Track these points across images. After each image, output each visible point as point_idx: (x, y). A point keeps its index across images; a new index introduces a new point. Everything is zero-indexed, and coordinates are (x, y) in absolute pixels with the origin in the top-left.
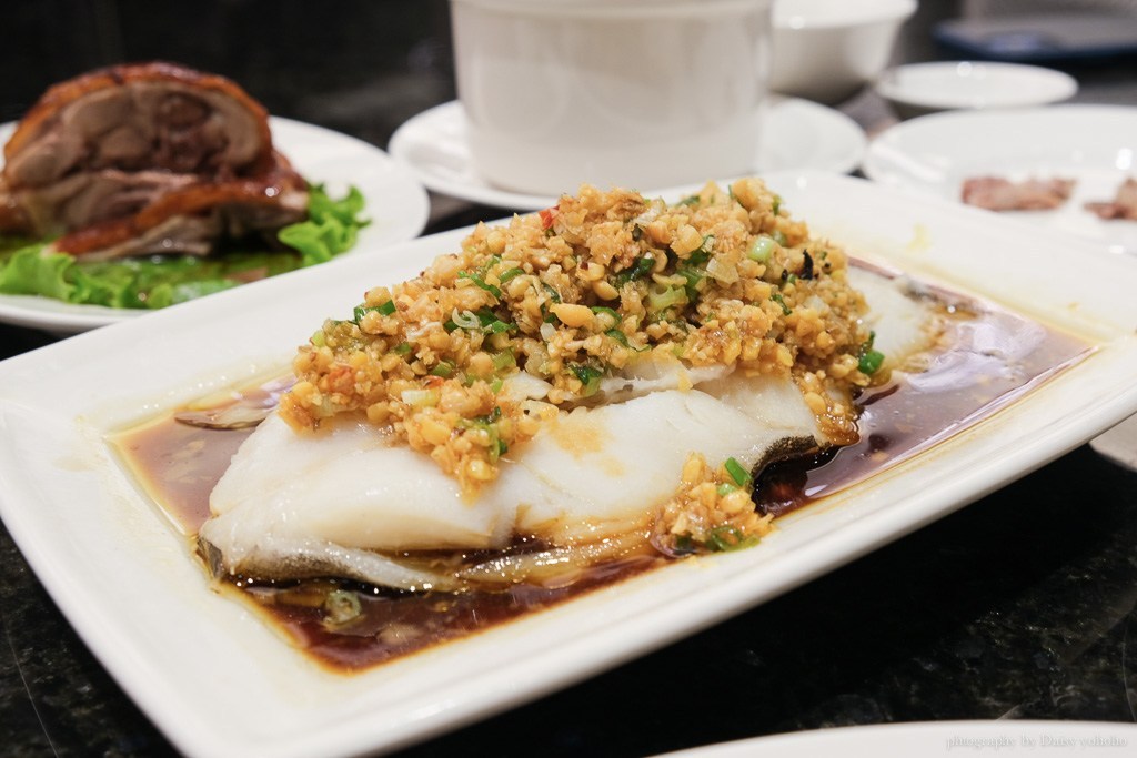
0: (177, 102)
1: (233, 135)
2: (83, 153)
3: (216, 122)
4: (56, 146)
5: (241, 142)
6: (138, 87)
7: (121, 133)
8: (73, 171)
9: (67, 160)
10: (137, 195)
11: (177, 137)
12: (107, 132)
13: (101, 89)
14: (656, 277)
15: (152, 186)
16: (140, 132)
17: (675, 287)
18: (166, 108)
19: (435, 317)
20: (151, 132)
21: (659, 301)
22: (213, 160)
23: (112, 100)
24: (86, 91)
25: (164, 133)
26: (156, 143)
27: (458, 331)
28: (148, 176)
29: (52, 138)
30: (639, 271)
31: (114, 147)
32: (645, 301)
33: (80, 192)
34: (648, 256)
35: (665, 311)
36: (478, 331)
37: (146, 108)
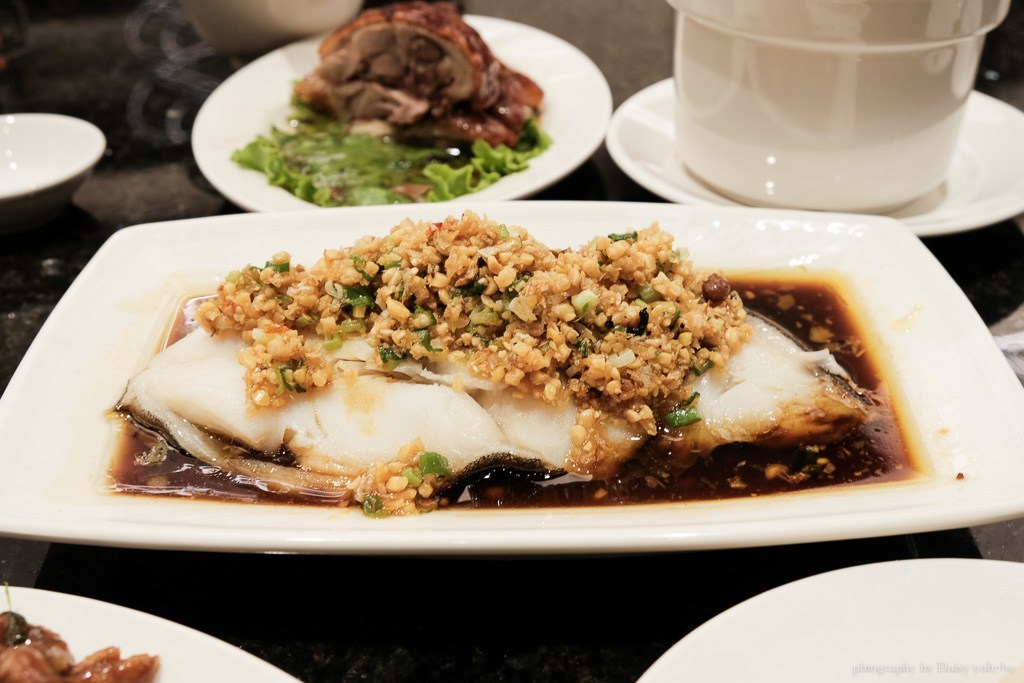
0: (422, 42)
1: (458, 77)
2: (360, 67)
3: (446, 64)
4: (345, 58)
5: (461, 83)
6: (400, 26)
7: (385, 58)
8: (354, 78)
9: (350, 71)
10: (388, 106)
11: (421, 69)
12: (376, 55)
13: (378, 22)
14: (483, 298)
15: (397, 103)
16: (397, 60)
17: (492, 310)
18: (415, 46)
19: (310, 282)
20: (404, 60)
21: (476, 317)
22: (443, 92)
23: (383, 32)
24: (369, 23)
25: (412, 64)
26: (407, 70)
27: (326, 297)
28: (396, 95)
29: (343, 52)
30: (471, 290)
31: (380, 67)
32: (465, 313)
33: (359, 94)
34: (482, 281)
35: (477, 325)
36: (340, 300)
37: (402, 42)
